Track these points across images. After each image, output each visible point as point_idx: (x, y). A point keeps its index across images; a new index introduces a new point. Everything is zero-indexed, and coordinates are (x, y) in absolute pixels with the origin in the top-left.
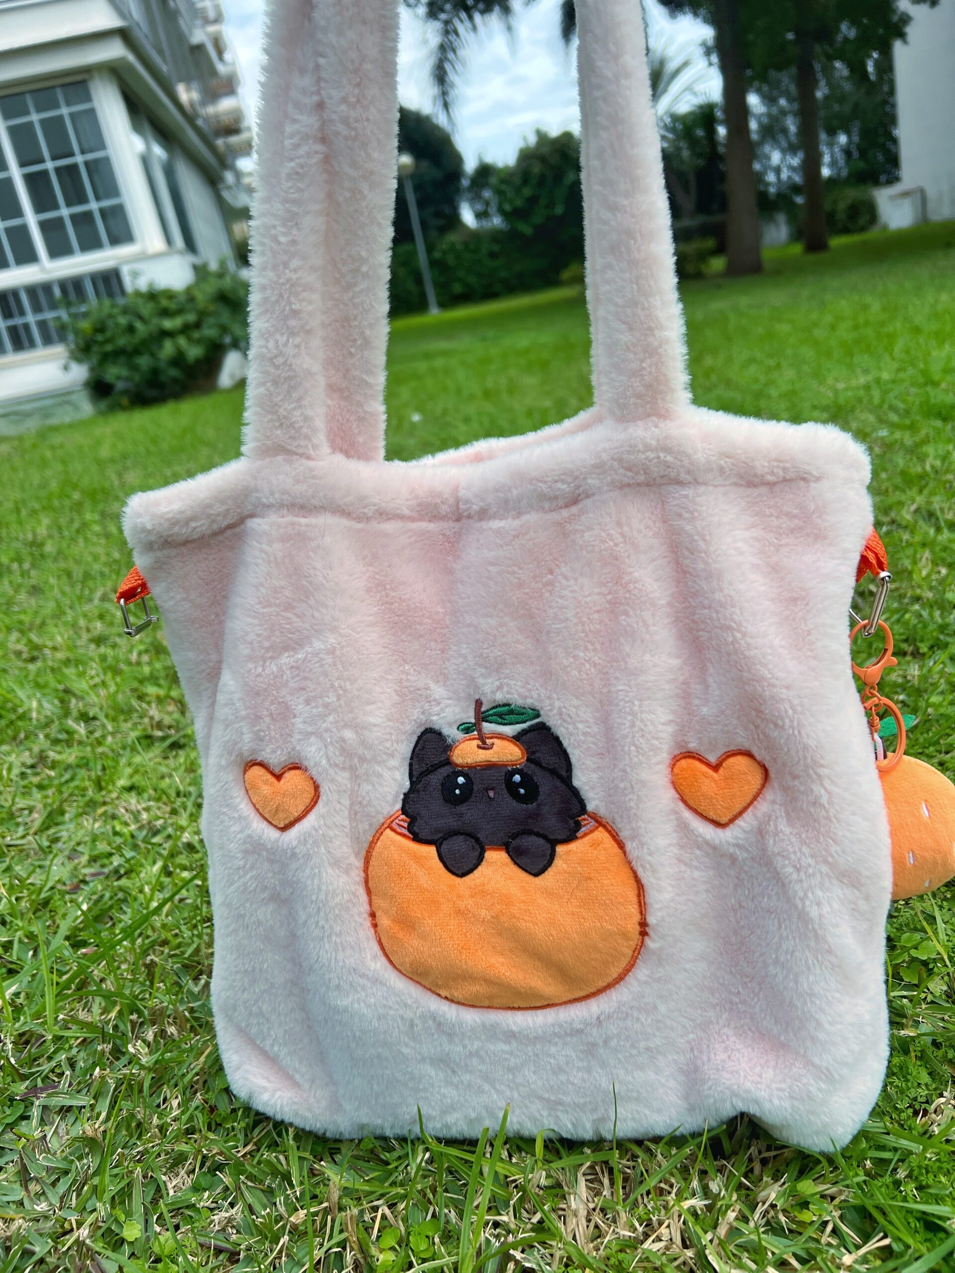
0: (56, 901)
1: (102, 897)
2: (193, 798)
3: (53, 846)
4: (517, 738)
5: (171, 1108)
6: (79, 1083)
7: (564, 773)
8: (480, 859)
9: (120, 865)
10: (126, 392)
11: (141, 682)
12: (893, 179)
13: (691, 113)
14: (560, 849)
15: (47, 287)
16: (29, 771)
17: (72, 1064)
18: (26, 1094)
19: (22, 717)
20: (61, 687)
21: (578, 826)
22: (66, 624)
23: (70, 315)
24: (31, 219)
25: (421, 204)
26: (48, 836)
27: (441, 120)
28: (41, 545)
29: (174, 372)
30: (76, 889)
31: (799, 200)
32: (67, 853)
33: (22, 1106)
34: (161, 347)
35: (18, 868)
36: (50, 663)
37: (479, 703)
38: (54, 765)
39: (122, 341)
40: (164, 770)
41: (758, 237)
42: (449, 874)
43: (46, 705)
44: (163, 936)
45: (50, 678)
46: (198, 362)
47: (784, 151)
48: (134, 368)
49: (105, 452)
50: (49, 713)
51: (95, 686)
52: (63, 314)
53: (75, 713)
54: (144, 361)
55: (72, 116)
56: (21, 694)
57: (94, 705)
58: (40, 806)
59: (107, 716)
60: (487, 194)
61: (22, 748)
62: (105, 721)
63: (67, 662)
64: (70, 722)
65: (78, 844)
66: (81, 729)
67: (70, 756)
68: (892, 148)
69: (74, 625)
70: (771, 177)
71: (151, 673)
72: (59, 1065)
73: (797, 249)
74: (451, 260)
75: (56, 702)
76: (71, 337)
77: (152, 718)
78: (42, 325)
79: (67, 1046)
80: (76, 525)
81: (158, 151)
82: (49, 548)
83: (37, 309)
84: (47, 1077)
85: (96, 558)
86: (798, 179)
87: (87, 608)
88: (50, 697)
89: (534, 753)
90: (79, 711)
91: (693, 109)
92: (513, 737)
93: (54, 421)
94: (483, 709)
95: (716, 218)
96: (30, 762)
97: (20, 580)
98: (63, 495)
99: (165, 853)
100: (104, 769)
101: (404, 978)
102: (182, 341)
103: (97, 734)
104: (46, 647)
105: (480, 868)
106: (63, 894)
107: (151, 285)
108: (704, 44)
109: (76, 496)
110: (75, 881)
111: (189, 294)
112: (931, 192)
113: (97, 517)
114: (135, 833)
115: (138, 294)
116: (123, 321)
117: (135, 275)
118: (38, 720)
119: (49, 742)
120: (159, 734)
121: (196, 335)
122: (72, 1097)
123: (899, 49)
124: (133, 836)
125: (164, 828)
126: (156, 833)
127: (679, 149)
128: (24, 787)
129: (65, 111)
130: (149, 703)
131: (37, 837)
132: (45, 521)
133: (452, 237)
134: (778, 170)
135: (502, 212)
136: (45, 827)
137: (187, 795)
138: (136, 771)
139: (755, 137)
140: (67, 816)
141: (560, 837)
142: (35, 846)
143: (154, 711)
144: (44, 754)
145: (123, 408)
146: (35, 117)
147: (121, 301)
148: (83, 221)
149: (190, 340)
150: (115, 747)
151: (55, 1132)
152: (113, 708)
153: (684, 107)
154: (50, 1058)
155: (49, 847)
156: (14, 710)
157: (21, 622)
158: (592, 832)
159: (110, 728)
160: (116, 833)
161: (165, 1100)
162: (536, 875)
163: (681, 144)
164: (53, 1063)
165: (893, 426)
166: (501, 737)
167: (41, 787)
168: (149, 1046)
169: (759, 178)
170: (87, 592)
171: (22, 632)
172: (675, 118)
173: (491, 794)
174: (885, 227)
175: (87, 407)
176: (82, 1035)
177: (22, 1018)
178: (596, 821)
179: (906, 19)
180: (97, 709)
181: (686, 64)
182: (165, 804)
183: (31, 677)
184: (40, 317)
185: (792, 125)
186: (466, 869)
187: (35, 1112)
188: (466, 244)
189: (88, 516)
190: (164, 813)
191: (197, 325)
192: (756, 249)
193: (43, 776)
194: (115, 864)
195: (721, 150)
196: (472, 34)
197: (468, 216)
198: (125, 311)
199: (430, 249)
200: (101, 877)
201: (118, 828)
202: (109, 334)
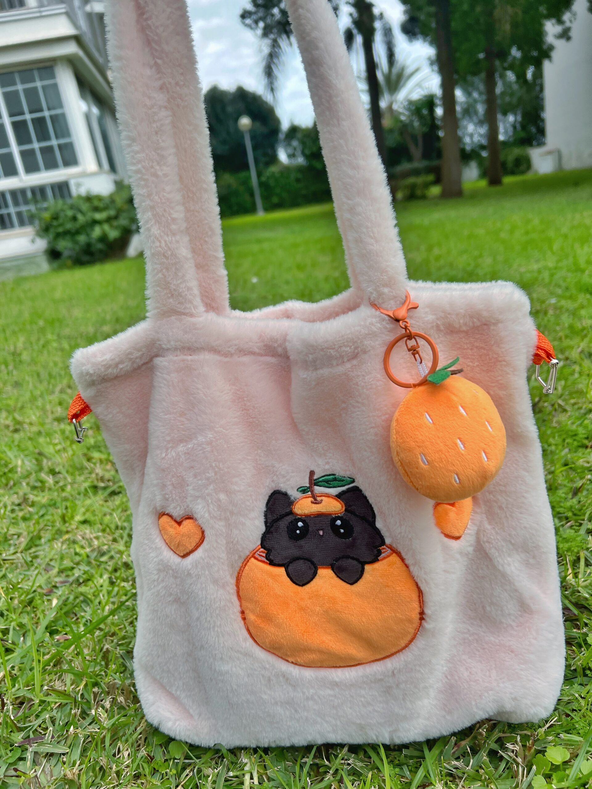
0: (38, 601)
1: (68, 598)
2: (127, 531)
3: (34, 561)
4: (339, 496)
5: (124, 758)
6: (59, 737)
7: (370, 519)
8: (315, 574)
9: (79, 576)
10: (70, 257)
11: (88, 449)
12: (541, 144)
13: (420, 100)
14: (367, 567)
15: (23, 191)
16: (17, 508)
17: (53, 721)
18: (22, 742)
19: (11, 471)
20: (37, 451)
21: (380, 553)
22: (37, 407)
23: (37, 209)
24: (15, 149)
25: (255, 148)
26: (30, 554)
27: (268, 98)
28: (20, 355)
29: (100, 246)
30: (50, 593)
31: (484, 154)
32: (44, 566)
33: (20, 750)
34: (93, 230)
35: (10, 576)
36: (29, 434)
37: (312, 473)
38: (33, 505)
39: (69, 226)
40: (106, 510)
41: (460, 174)
42: (294, 585)
43: (27, 463)
44: (112, 631)
45: (29, 444)
46: (116, 240)
47: (476, 125)
48: (76, 242)
49: (58, 294)
50: (29, 469)
51: (59, 451)
52: (32, 208)
53: (46, 469)
54: (82, 239)
55: (44, 87)
56: (10, 454)
57: (59, 464)
58: (25, 533)
59: (67, 472)
60: (295, 143)
61: (12, 492)
62: (66, 475)
63: (39, 433)
64: (43, 476)
65: (51, 560)
66: (50, 480)
67: (43, 498)
68: (541, 124)
69: (43, 409)
70: (467, 140)
71: (95, 442)
72: (44, 722)
73: (483, 183)
74: (272, 183)
75: (34, 461)
76: (37, 222)
77: (97, 474)
78: (19, 215)
79: (49, 708)
80: (42, 342)
81: (95, 111)
82: (25, 356)
83: (16, 203)
84: (36, 730)
85: (56, 364)
86: (484, 142)
87: (51, 397)
88: (29, 458)
89: (350, 506)
90: (49, 467)
91: (421, 97)
92: (336, 496)
93: (25, 274)
94: (315, 477)
95: (435, 163)
96: (17, 502)
97: (6, 378)
98: (32, 322)
99: (110, 569)
100: (66, 508)
101: (264, 652)
102: (106, 227)
103: (61, 484)
104: (24, 422)
105: (314, 580)
106: (42, 595)
107: (88, 192)
108: (429, 59)
109: (41, 323)
110: (50, 586)
111: (112, 199)
112: (565, 152)
113: (55, 337)
114: (89, 554)
115: (80, 197)
116: (70, 213)
117: (78, 185)
118: (22, 473)
119: (29, 489)
120: (102, 485)
121: (115, 223)
122: (54, 747)
123: (547, 65)
124: (88, 556)
125: (109, 551)
126: (103, 554)
127: (412, 121)
128: (13, 518)
129: (39, 84)
130: (95, 464)
131: (23, 555)
132: (22, 339)
133: (273, 169)
134: (471, 136)
135: (303, 154)
136: (28, 548)
137: (123, 528)
138: (87, 510)
139: (459, 115)
140: (43, 540)
141: (367, 560)
142: (23, 561)
143: (99, 470)
144: (27, 497)
145: (69, 268)
146: (20, 87)
147: (69, 201)
148: (47, 151)
149: (111, 226)
150: (73, 493)
151: (43, 770)
152: (71, 466)
153: (416, 96)
154: (37, 716)
155: (31, 561)
156: (6, 465)
157: (8, 405)
158: (388, 556)
159: (69, 479)
160: (76, 554)
161: (119, 751)
162: (352, 584)
163: (413, 119)
164: (40, 721)
165: (560, 297)
166: (328, 496)
167: (24, 519)
168: (106, 712)
169: (459, 140)
170: (51, 387)
171: (9, 412)
172: (411, 102)
173: (321, 533)
174: (536, 172)
175: (45, 265)
176: (59, 701)
177: (17, 685)
178: (391, 549)
179: (551, 48)
180: (61, 467)
181: (417, 70)
182: (109, 534)
183: (16, 443)
184: (18, 209)
185: (481, 109)
186: (306, 581)
187: (29, 756)
188: (282, 173)
189: (49, 336)
190: (108, 541)
191: (116, 217)
192: (459, 182)
193: (26, 511)
194: (77, 575)
195: (439, 123)
196: (289, 47)
197: (283, 156)
198: (72, 207)
199: (259, 175)
200: (67, 584)
201: (78, 550)
202: (61, 221)
